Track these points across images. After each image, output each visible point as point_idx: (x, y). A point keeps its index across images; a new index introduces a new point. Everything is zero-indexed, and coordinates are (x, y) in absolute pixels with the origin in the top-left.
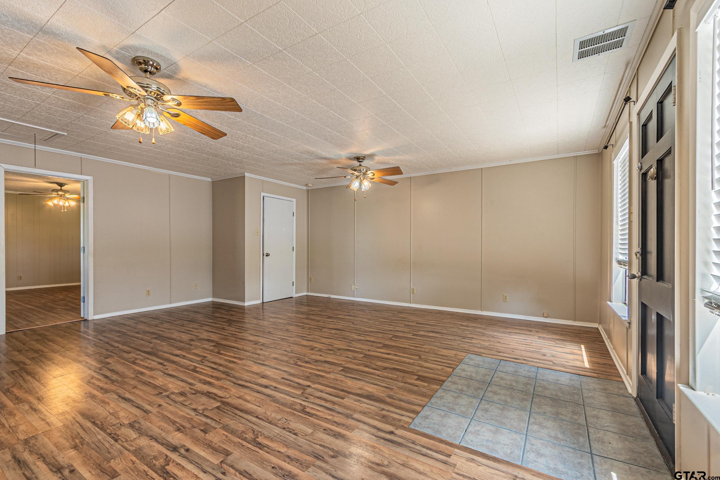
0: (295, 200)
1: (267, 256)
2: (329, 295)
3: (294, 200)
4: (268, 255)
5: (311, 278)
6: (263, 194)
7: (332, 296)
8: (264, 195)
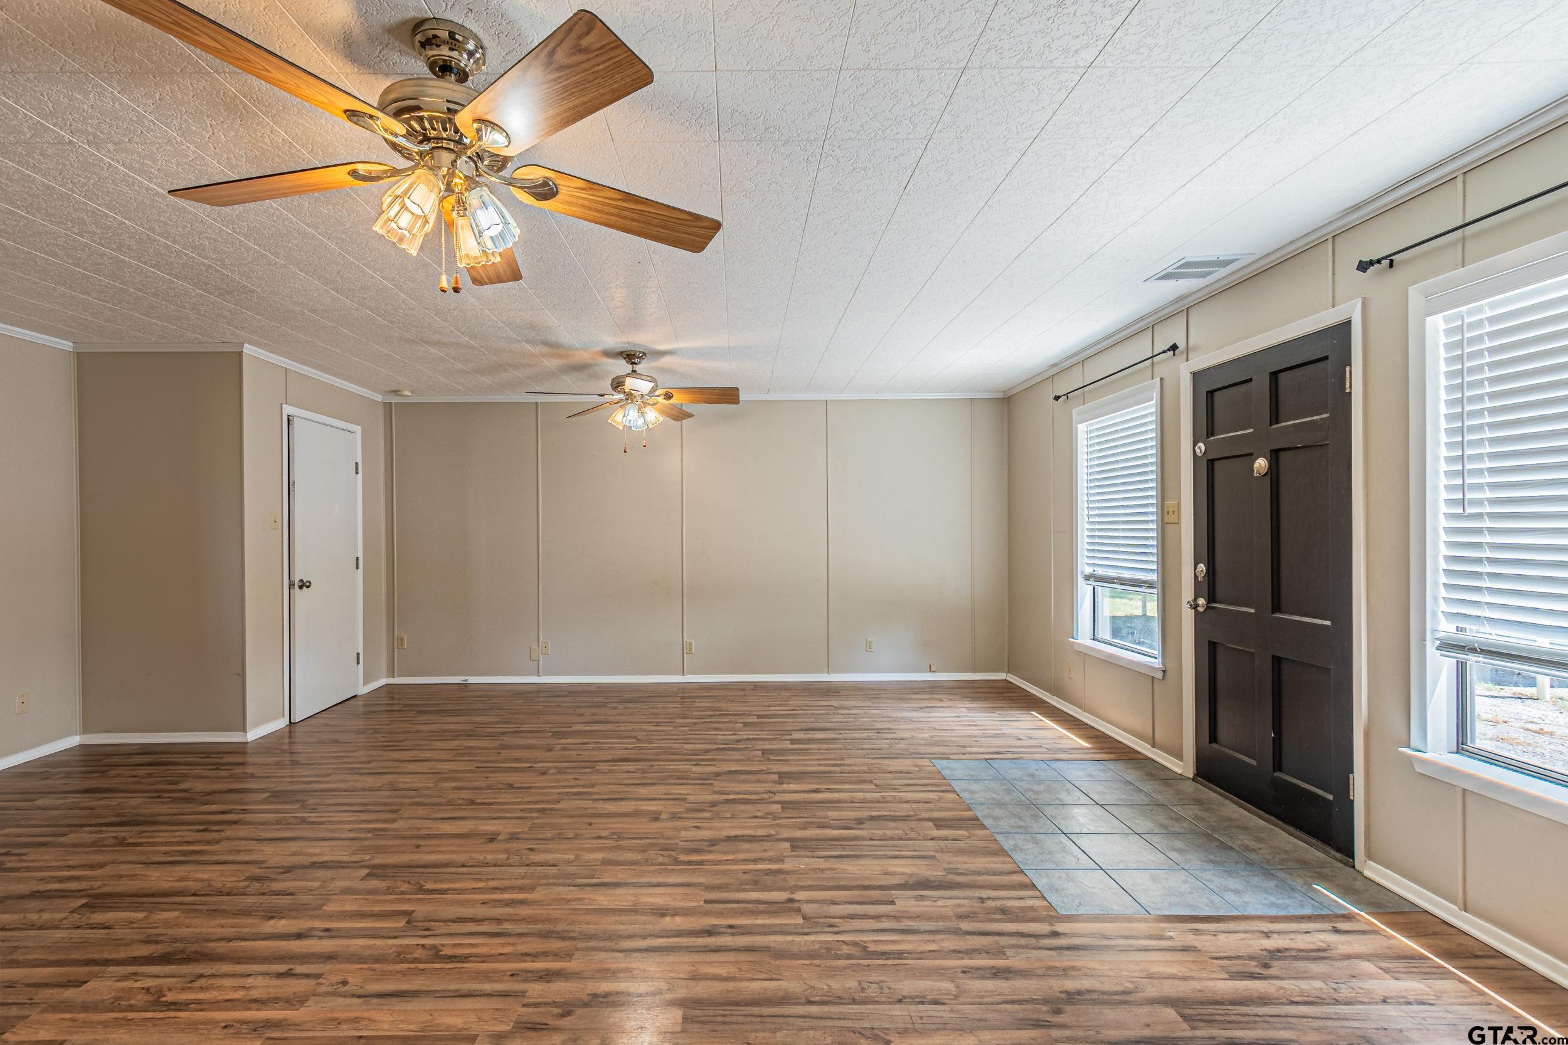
0: (360, 428)
1: (301, 587)
2: (464, 678)
3: (358, 429)
4: (304, 585)
5: (402, 639)
6: (288, 410)
7: (472, 680)
8: (291, 413)
